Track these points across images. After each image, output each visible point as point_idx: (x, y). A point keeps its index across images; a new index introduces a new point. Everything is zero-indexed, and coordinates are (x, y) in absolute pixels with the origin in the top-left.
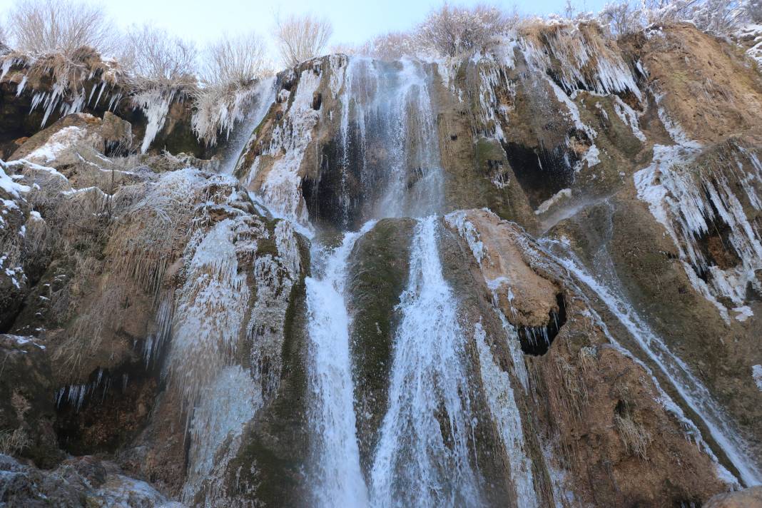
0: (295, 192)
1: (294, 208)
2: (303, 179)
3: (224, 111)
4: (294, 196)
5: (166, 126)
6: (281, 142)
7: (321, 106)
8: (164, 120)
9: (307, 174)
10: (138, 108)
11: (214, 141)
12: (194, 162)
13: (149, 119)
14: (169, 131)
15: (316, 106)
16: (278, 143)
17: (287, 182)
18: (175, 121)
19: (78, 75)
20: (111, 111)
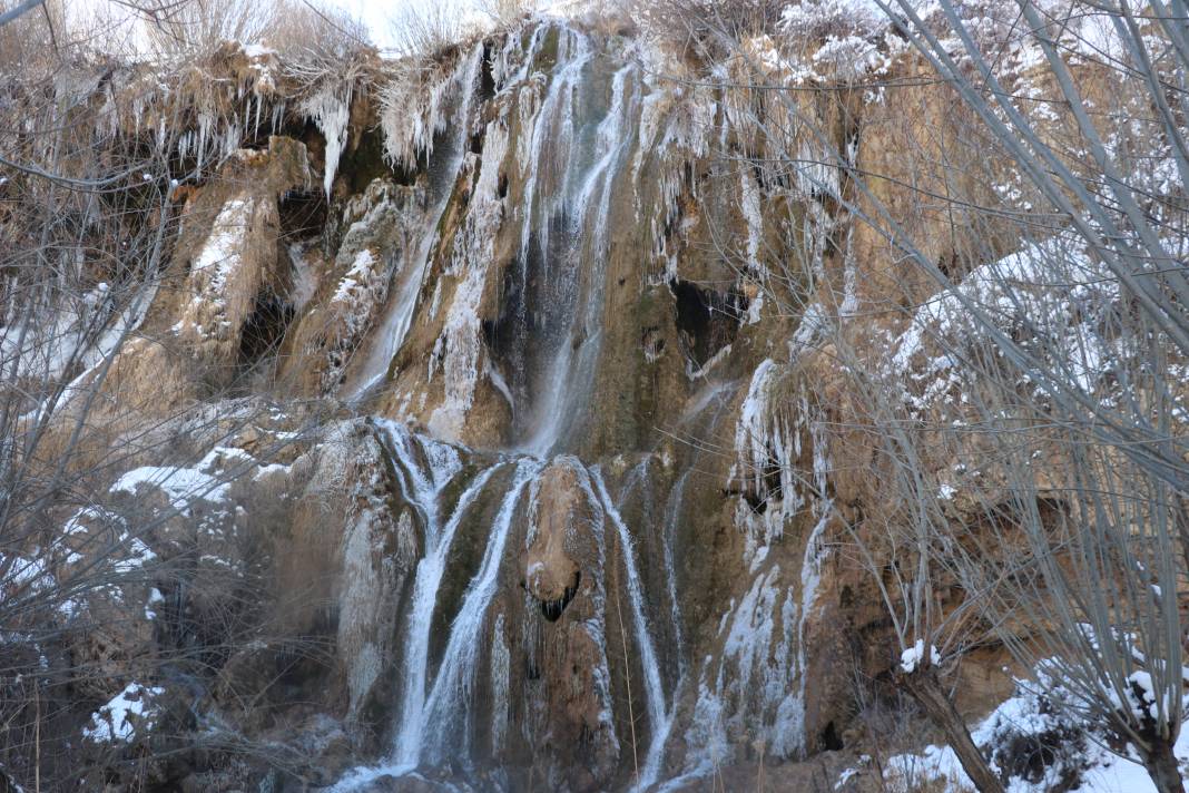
0: (474, 340)
1: (474, 362)
2: (483, 321)
3: (419, 125)
4: (473, 347)
5: (350, 138)
6: (465, 253)
7: (508, 192)
8: (346, 133)
9: (486, 315)
10: (310, 118)
11: (413, 165)
12: (393, 193)
13: (327, 137)
14: (356, 144)
15: (502, 192)
16: (461, 254)
17: (467, 326)
18: (360, 128)
19: (225, 94)
20: (276, 133)
